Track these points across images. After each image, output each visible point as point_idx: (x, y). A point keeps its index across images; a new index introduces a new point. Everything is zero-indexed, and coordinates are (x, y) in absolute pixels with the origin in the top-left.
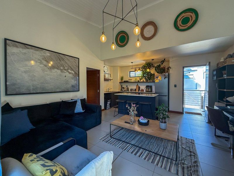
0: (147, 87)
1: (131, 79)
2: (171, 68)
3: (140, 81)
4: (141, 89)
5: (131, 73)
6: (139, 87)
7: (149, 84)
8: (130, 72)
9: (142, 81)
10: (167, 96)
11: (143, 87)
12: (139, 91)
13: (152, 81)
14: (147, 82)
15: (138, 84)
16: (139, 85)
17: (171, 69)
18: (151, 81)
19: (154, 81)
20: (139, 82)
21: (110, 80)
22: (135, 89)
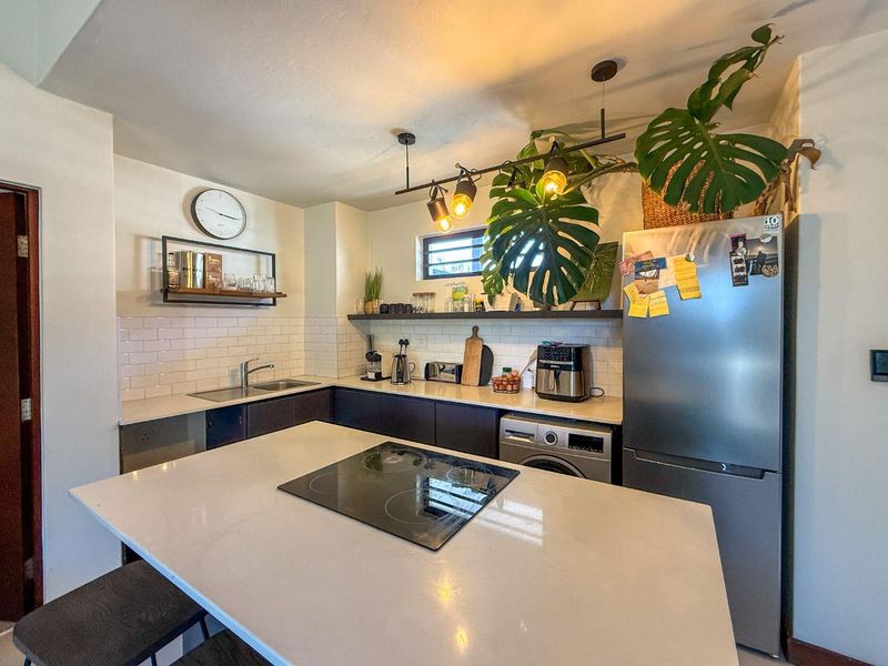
0: (549, 355)
1: (432, 295)
2: (814, 157)
3: (488, 308)
4: (497, 372)
5: (432, 247)
6: (487, 357)
7: (564, 334)
8: (427, 242)
9: (503, 303)
10: (774, 481)
11: (516, 353)
12: (483, 382)
13: (588, 307)
14: (547, 313)
15: (475, 329)
16: (490, 333)
17: (822, 167)
18: (579, 307)
19: (607, 306)
20: (480, 313)
21: (276, 296)
22: (460, 367)
